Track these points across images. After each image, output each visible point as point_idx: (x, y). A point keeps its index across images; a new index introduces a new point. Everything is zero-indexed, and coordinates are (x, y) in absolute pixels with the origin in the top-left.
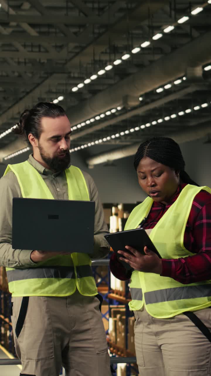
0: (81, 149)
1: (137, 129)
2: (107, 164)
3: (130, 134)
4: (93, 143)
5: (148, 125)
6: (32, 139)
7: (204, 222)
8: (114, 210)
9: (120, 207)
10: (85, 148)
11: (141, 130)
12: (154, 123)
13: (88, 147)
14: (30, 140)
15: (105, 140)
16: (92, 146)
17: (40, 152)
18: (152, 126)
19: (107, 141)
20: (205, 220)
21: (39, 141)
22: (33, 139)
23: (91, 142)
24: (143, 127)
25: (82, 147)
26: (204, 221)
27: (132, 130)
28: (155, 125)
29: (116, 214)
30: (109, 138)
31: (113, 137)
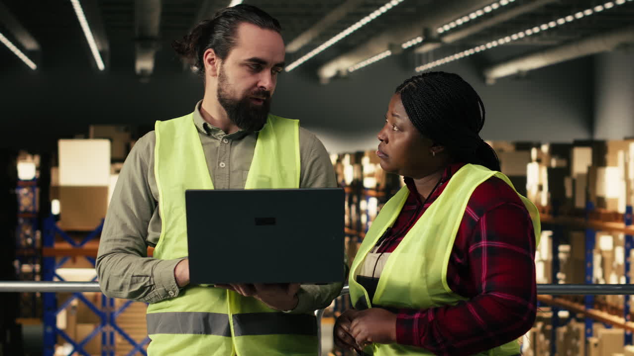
0: (476, 54)
1: (570, 19)
2: (517, 77)
3: (558, 27)
4: (495, 44)
5: (588, 12)
6: (210, 61)
7: (483, 245)
8: (534, 153)
9: (545, 149)
10: (481, 52)
11: (576, 21)
12: (599, 9)
13: (487, 50)
14: (206, 62)
15: (515, 37)
16: (493, 48)
17: (219, 85)
18: (595, 14)
19: (519, 39)
20: (485, 242)
21: (223, 63)
22: (213, 59)
23: (491, 41)
24: (579, 15)
25: (478, 49)
26: (483, 243)
27: (561, 21)
28: (600, 13)
29: (539, 161)
30: (521, 35)
31: (529, 32)
